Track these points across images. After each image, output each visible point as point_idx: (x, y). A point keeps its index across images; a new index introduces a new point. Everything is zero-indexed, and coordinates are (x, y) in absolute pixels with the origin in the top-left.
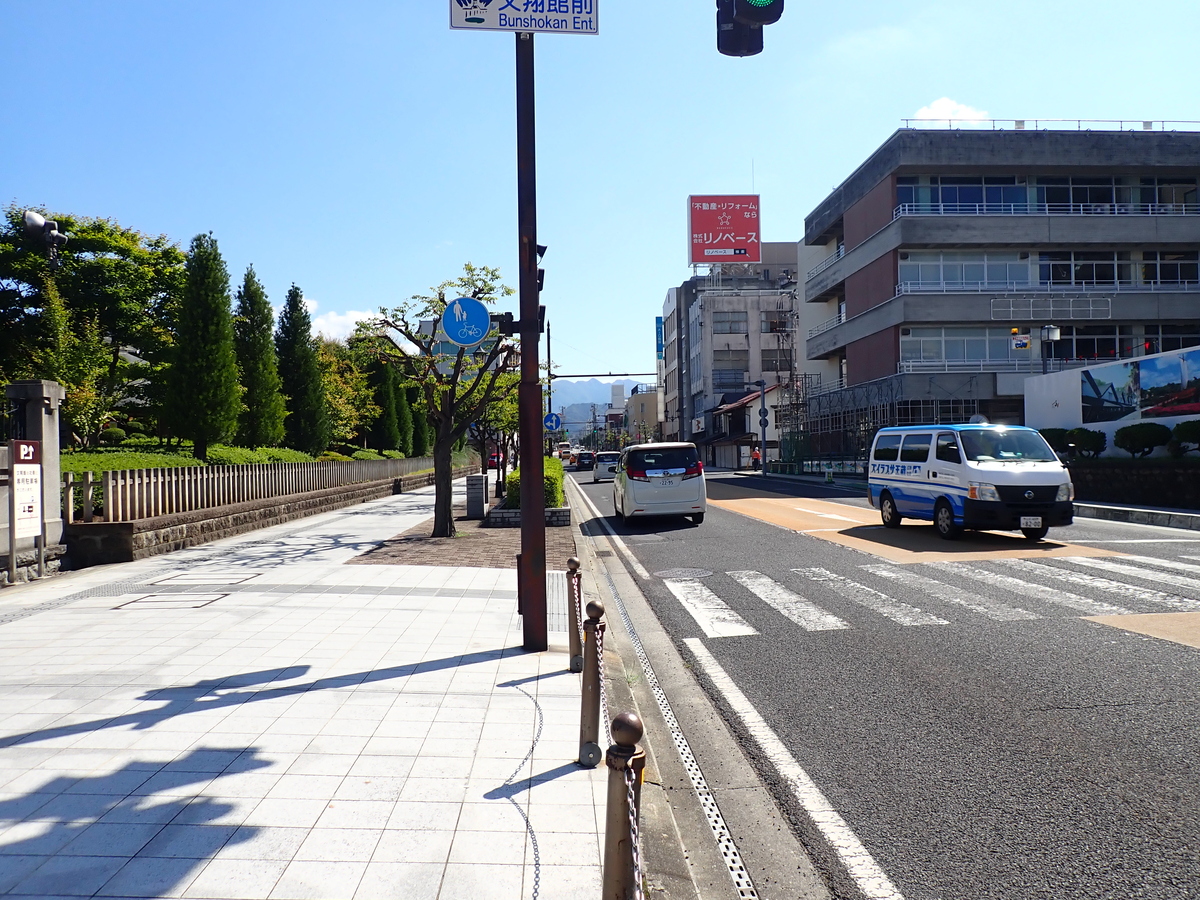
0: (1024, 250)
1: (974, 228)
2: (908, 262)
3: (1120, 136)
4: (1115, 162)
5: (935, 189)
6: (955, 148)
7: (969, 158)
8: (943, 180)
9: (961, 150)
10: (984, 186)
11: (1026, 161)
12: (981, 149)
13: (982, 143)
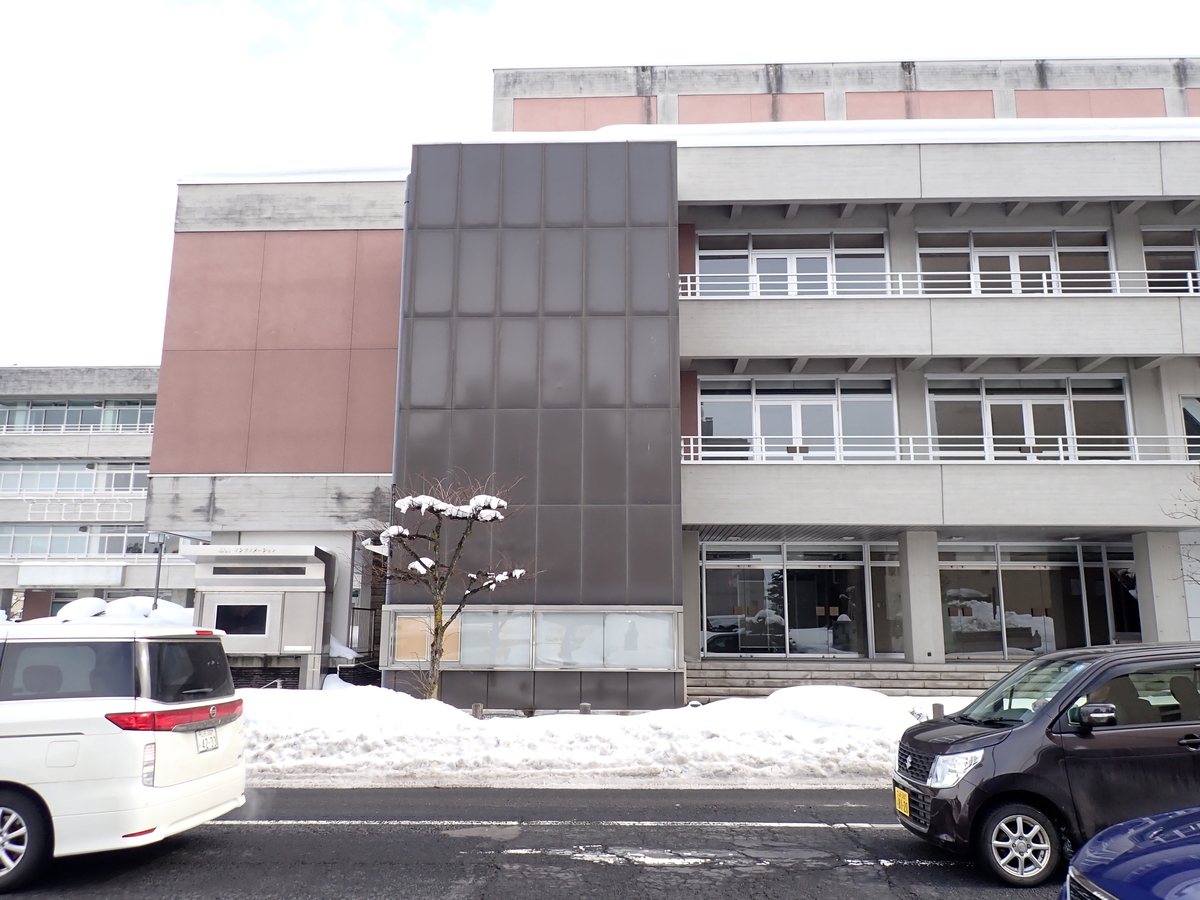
1: (26, 445)
5: (27, 411)
6: (19, 381)
7: (30, 389)
8: (34, 405)
9: (24, 383)
10: (65, 408)
11: (77, 390)
12: (41, 382)
13: (43, 376)
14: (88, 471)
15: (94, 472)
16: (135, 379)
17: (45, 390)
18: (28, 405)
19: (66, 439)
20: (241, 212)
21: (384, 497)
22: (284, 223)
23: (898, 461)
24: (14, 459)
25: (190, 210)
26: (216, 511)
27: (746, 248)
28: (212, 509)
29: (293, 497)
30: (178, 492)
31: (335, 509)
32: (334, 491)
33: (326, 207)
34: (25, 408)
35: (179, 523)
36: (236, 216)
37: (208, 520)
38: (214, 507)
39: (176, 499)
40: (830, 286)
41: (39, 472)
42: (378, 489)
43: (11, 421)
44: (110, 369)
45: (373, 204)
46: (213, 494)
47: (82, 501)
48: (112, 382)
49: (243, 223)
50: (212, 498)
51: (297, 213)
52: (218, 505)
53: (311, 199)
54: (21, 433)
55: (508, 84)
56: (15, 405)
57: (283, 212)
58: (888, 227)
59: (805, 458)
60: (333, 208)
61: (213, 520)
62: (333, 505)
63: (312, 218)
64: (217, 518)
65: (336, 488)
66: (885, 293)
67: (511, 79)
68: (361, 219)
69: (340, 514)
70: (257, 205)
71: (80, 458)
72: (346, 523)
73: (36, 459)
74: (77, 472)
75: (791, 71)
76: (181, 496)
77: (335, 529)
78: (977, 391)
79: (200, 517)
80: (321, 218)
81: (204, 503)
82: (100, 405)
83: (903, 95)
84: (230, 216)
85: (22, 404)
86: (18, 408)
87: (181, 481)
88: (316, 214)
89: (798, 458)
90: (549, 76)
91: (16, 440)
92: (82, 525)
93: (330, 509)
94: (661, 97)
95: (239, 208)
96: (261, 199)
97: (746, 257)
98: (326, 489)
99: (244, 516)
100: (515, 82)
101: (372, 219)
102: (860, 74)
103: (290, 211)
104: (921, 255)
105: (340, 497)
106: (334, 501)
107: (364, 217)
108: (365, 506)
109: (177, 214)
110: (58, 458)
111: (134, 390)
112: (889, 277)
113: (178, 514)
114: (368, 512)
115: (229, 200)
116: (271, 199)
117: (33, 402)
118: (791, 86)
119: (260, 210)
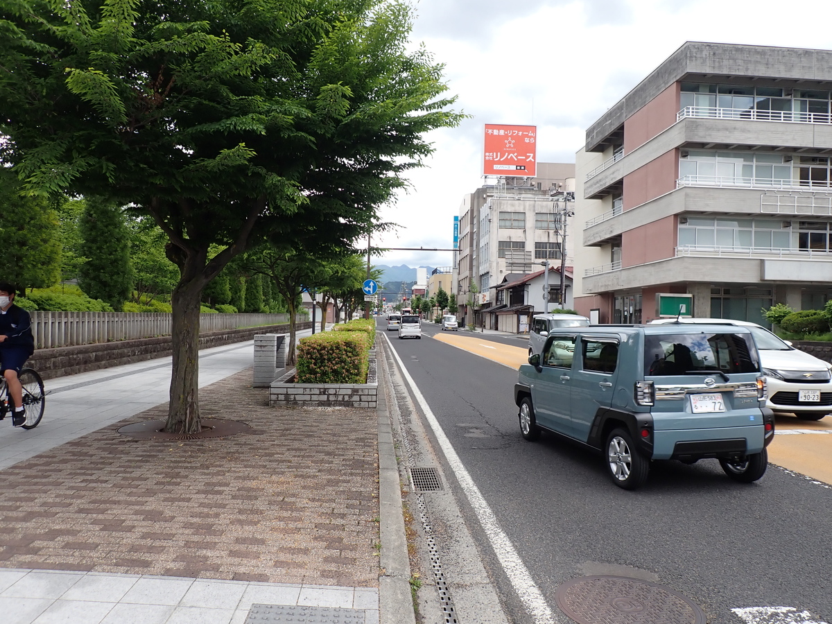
0: (788, 154)
2: (688, 159)
6: (735, 60)
7: (747, 69)
9: (740, 62)
11: (796, 74)
12: (757, 62)
13: (759, 57)
14: (783, 164)
15: (792, 164)
17: (761, 71)
74: (774, 165)
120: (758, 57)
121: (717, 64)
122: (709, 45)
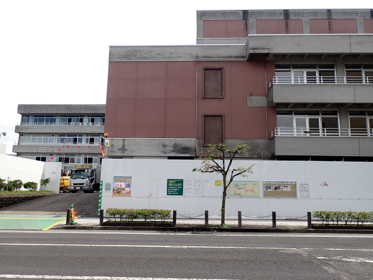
0: (53, 134)
1: (33, 129)
2: (23, 137)
3: (74, 106)
4: (72, 112)
5: (33, 118)
6: (31, 109)
7: (34, 111)
8: (35, 116)
10: (45, 118)
11: (49, 112)
14: (52, 137)
15: (54, 137)
16: (67, 108)
17: (39, 112)
18: (33, 116)
19: (45, 127)
20: (130, 55)
21: (178, 146)
22: (144, 59)
23: (340, 136)
24: (29, 133)
25: (113, 55)
26: (125, 150)
27: (290, 68)
28: (124, 149)
29: (149, 145)
30: (113, 143)
31: (163, 150)
32: (162, 144)
33: (157, 54)
34: (32, 117)
35: (113, 153)
36: (129, 57)
37: (123, 152)
38: (125, 148)
39: (112, 146)
40: (317, 80)
41: (37, 137)
42: (176, 143)
43: (28, 121)
44: (59, 105)
45: (172, 53)
46: (124, 144)
47: (51, 146)
48: (60, 109)
49: (131, 59)
50: (124, 146)
51: (148, 56)
52: (126, 148)
53: (152, 51)
54: (31, 125)
55: (201, 16)
56: (29, 116)
57: (143, 55)
58: (335, 62)
59: (310, 135)
60: (159, 54)
61: (124, 153)
62: (162, 148)
63: (152, 57)
64: (126, 152)
65: (163, 143)
66: (334, 83)
67: (202, 14)
68: (168, 58)
69: (164, 151)
70: (135, 53)
71: (50, 133)
72: (166, 154)
73: (36, 133)
74: (49, 137)
75: (292, 12)
76: (114, 145)
77: (163, 156)
78: (365, 115)
79: (120, 151)
80: (155, 57)
81: (121, 147)
82: (55, 117)
83: (328, 20)
84: (126, 57)
85: (31, 116)
86: (30, 117)
87: (114, 140)
88: (154, 56)
89: (308, 135)
90: (215, 13)
91: (30, 127)
92: (51, 154)
93: (161, 149)
94: (250, 20)
95: (129, 54)
96: (136, 51)
97: (290, 71)
98: (160, 143)
99: (134, 151)
100: (204, 15)
101: (171, 58)
102: (314, 13)
103: (145, 55)
104: (346, 71)
105: (164, 146)
106: (162, 147)
107: (169, 57)
108: (172, 149)
109: (109, 56)
110: (43, 133)
111: (67, 112)
112: (336, 78)
113: (113, 150)
114: (173, 151)
115: (126, 52)
116: (139, 51)
117: (35, 115)
118: (292, 17)
119: (136, 55)
120: (38, 108)
121: (26, 110)
122: (24, 105)
